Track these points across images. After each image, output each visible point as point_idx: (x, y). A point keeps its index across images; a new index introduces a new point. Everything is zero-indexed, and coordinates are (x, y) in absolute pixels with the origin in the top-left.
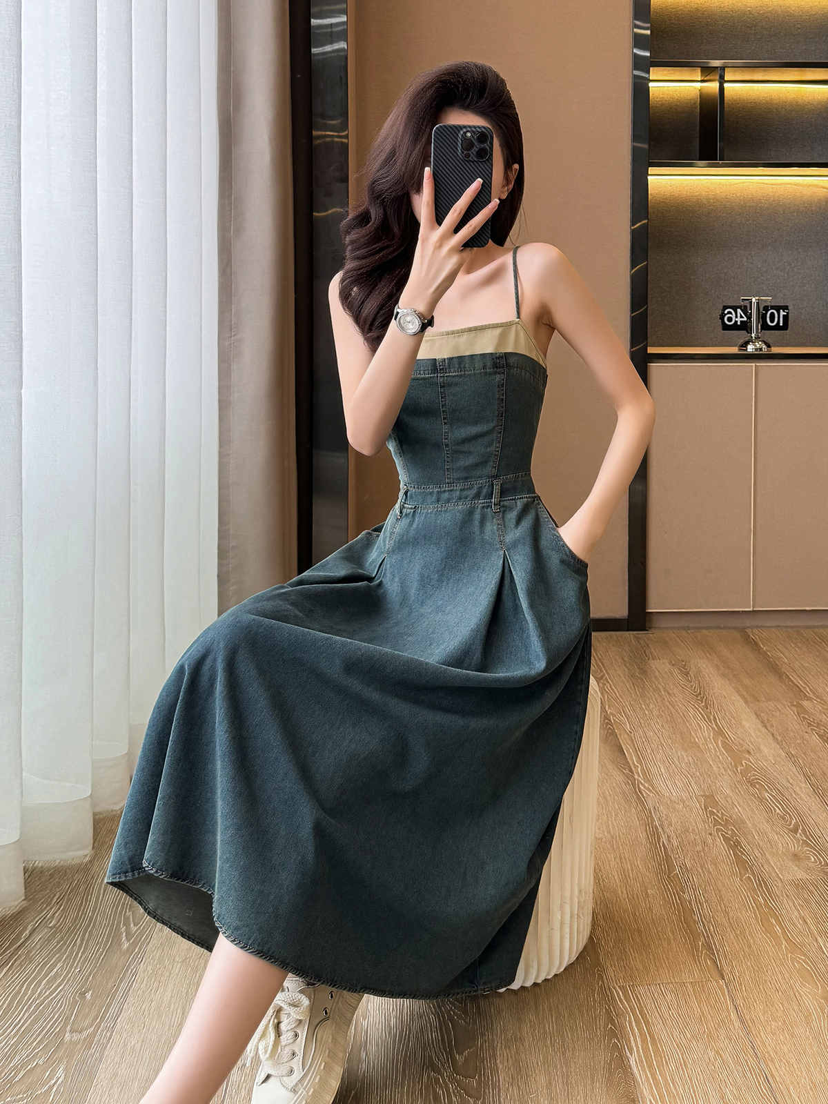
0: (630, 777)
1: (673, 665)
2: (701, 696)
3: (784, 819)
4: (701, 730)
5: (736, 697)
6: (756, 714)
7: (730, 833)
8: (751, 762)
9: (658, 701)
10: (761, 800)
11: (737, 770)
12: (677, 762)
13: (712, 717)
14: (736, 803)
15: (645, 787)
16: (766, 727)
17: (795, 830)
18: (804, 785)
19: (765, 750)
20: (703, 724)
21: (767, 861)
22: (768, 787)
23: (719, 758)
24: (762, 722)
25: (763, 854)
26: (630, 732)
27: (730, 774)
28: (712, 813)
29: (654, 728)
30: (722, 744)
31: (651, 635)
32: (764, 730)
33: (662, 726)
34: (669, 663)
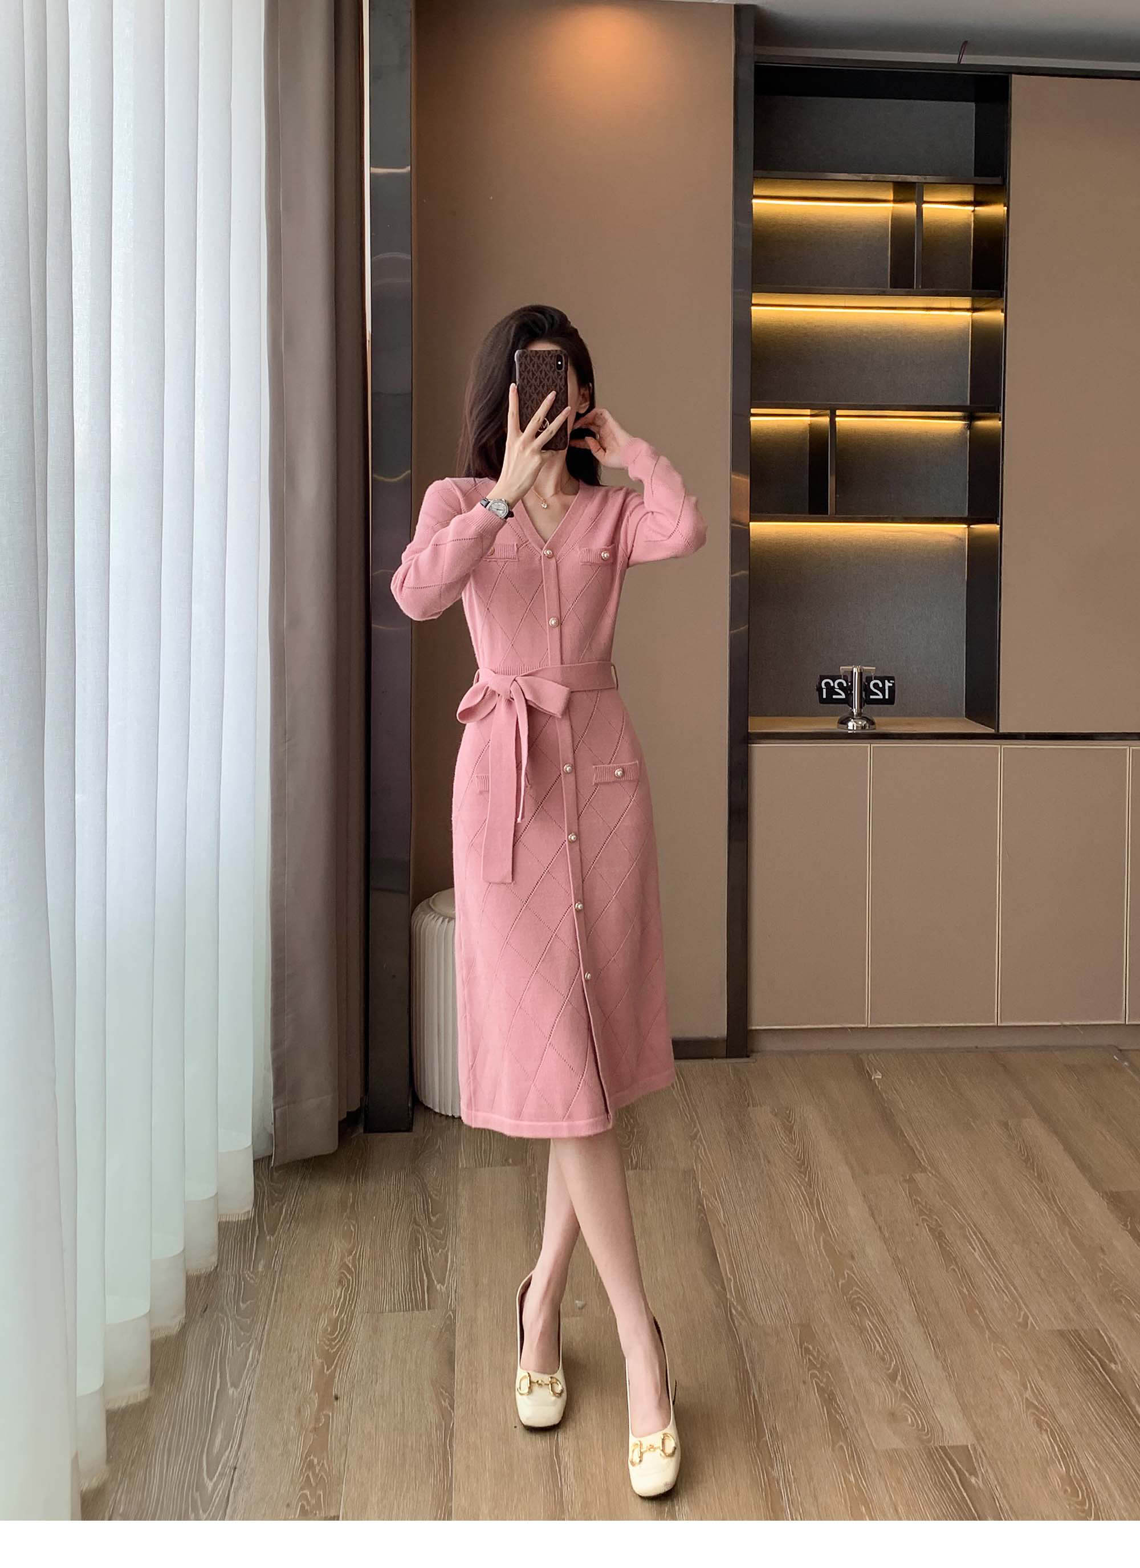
0: (721, 1296)
1: (776, 1115)
2: (803, 1165)
3: (883, 1359)
4: (802, 1222)
5: (844, 1170)
6: (864, 1196)
7: (825, 1380)
8: (854, 1274)
9: (757, 1175)
10: (862, 1330)
11: (838, 1286)
12: (774, 1274)
13: (815, 1202)
14: (833, 1336)
15: (736, 1310)
16: (873, 1215)
17: (893, 1377)
18: (908, 1307)
19: (869, 1251)
20: (805, 1212)
21: (863, 1423)
22: (869, 1309)
23: (820, 1266)
24: (870, 1208)
25: (857, 1411)
26: (724, 1225)
27: (830, 1291)
28: (807, 1350)
29: (751, 1218)
30: (825, 1243)
31: (753, 1065)
32: (871, 1221)
33: (760, 1214)
34: (771, 1112)
